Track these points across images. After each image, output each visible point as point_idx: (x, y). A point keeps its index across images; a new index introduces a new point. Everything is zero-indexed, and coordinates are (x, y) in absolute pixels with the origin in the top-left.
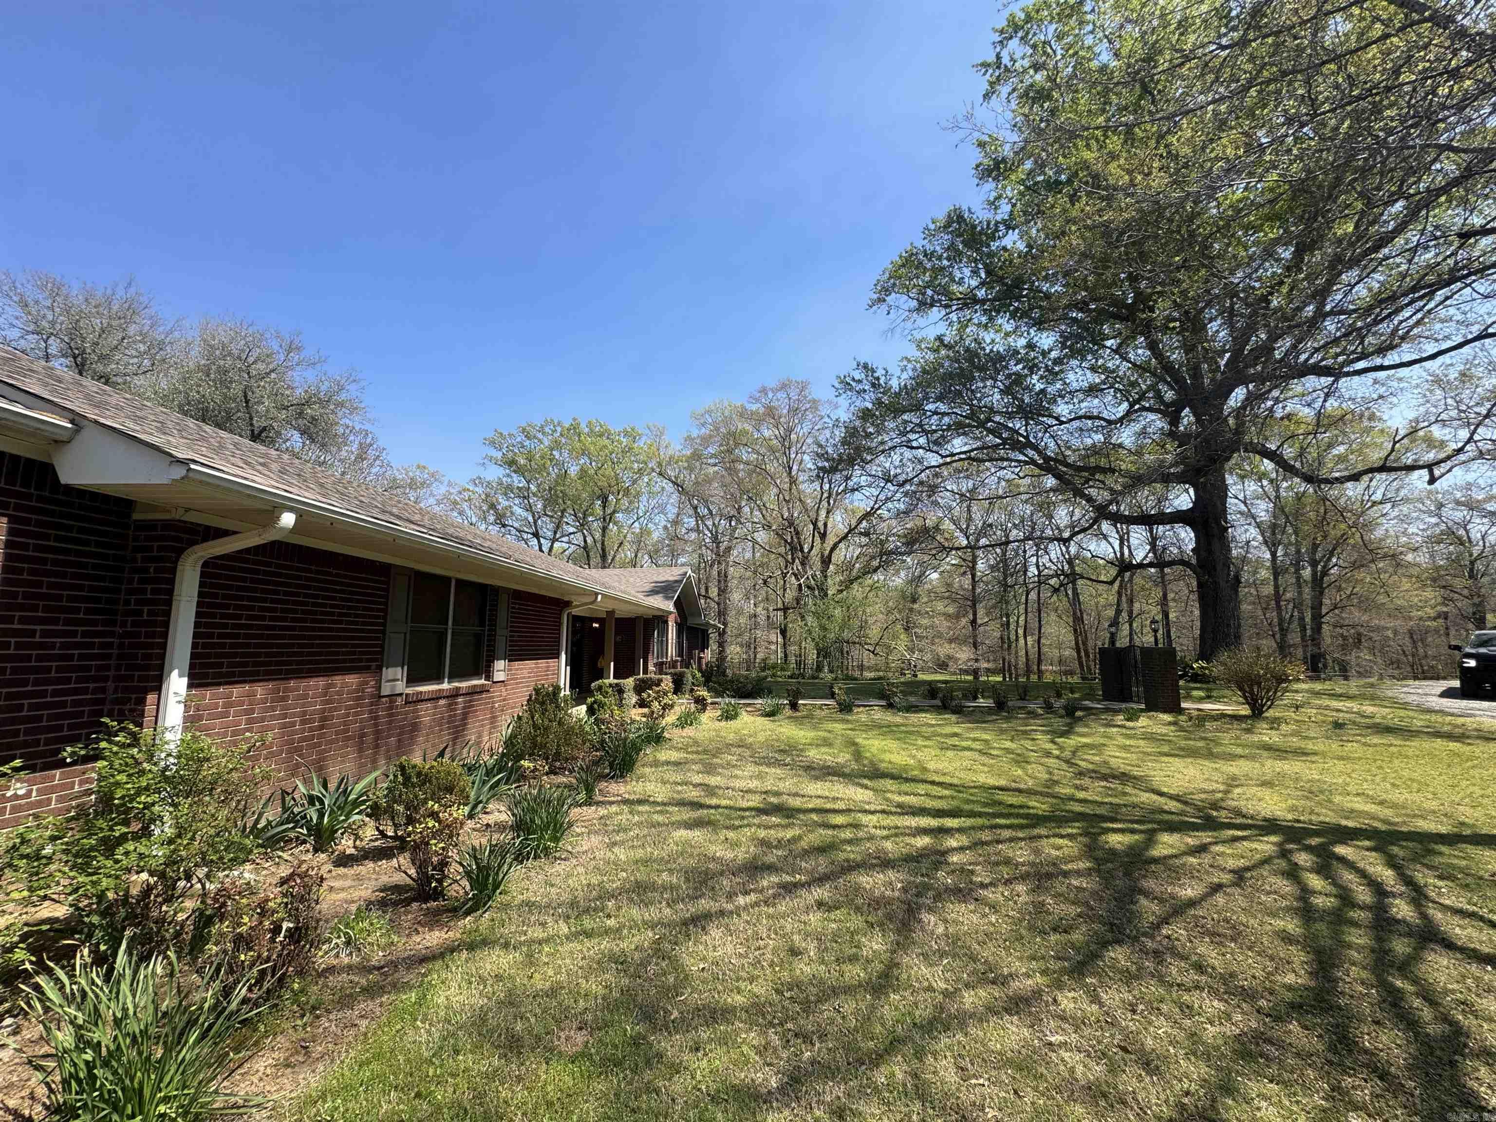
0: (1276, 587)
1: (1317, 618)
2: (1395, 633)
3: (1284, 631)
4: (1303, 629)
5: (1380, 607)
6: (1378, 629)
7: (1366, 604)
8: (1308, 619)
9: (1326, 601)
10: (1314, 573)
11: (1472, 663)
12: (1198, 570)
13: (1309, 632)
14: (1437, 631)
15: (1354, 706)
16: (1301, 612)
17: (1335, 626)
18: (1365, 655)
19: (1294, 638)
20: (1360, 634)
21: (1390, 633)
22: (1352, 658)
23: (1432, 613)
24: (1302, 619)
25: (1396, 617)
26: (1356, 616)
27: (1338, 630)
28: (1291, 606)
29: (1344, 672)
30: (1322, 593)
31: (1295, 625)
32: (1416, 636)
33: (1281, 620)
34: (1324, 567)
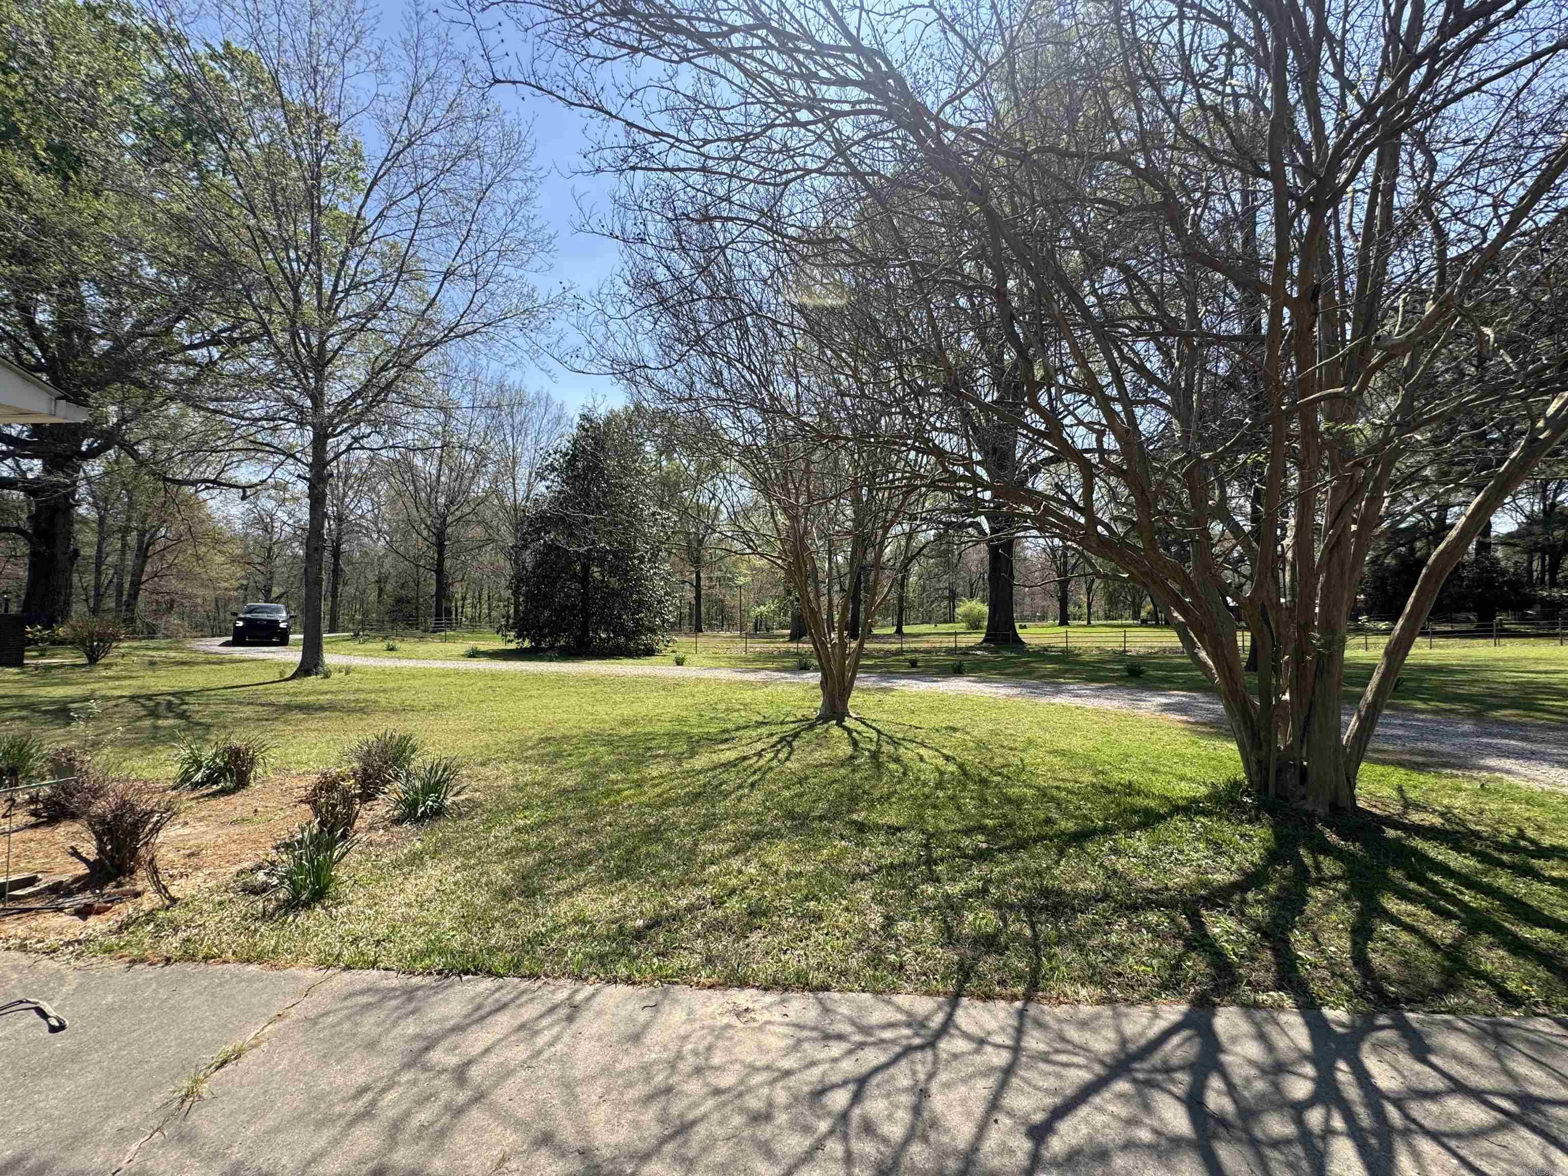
0: (100, 550)
1: (136, 585)
2: (204, 600)
3: (99, 596)
4: (120, 593)
5: (196, 577)
6: (190, 597)
7: (184, 576)
8: (127, 586)
9: (148, 568)
10: (140, 542)
11: (240, 624)
12: (35, 540)
13: (125, 598)
14: (236, 599)
15: (163, 653)
16: (121, 578)
17: (151, 593)
18: (175, 620)
19: (109, 603)
20: (173, 601)
21: (199, 601)
22: (161, 623)
23: (236, 584)
24: (120, 586)
25: (206, 586)
26: (174, 584)
27: (154, 596)
28: (111, 572)
29: (151, 633)
30: (144, 562)
31: (112, 591)
32: (221, 603)
33: (97, 587)
34: (152, 537)
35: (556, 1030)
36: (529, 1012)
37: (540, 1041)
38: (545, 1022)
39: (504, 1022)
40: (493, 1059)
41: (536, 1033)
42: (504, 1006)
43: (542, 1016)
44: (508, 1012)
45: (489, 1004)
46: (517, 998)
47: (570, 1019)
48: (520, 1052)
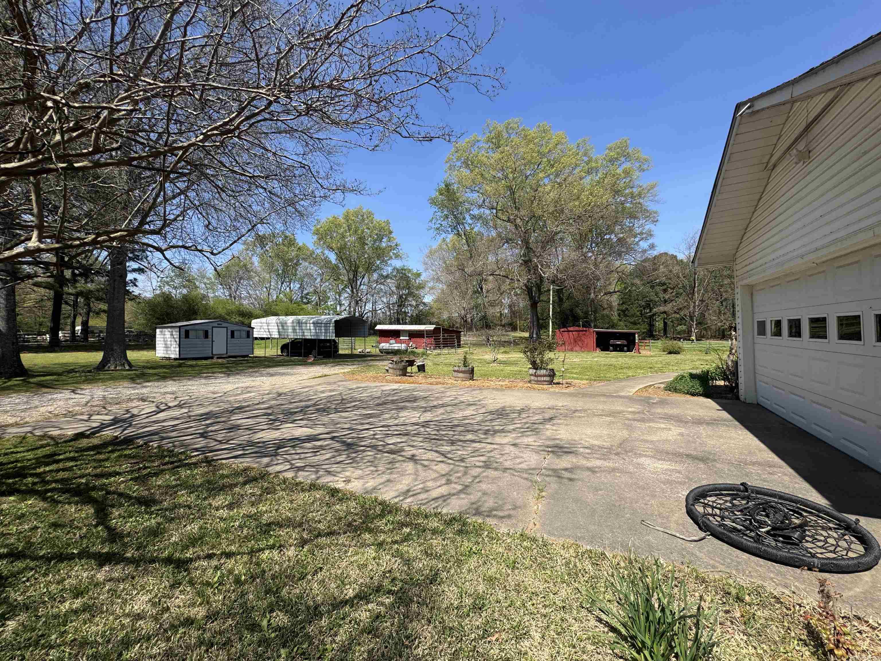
35: (415, 488)
36: (423, 496)
37: (421, 486)
38: (419, 491)
39: (435, 494)
40: (438, 484)
41: (422, 489)
42: (433, 500)
43: (419, 493)
44: (431, 498)
45: (440, 502)
46: (428, 502)
47: (408, 491)
48: (430, 484)
